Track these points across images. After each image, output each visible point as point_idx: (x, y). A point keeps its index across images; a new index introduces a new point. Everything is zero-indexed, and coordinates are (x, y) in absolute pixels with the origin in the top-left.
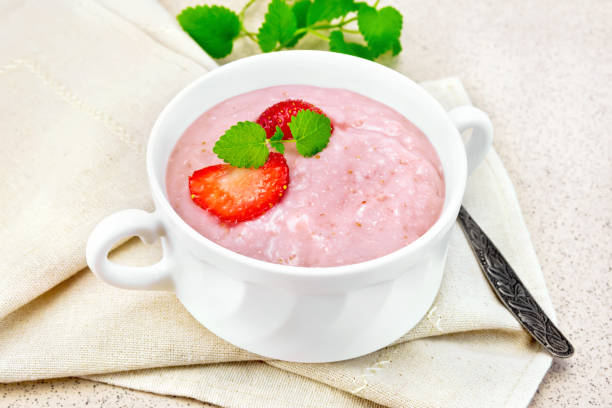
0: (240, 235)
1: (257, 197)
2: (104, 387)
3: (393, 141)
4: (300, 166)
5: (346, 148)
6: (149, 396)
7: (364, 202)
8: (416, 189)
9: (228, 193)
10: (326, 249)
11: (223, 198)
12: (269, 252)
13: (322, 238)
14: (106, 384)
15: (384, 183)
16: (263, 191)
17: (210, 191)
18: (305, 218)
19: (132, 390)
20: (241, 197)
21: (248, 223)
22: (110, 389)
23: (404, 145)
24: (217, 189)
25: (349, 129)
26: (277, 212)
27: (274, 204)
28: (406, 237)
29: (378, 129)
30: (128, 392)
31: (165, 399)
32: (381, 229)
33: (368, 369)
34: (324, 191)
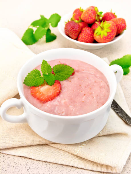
0: (46, 106)
1: (52, 94)
3: (93, 76)
4: (64, 83)
5: (79, 78)
6: (13, 156)
7: (85, 95)
8: (100, 90)
9: (42, 93)
10: (73, 110)
11: (41, 94)
12: (56, 111)
13: (72, 106)
15: (91, 89)
16: (54, 92)
17: (37, 92)
18: (67, 100)
20: (47, 94)
21: (49, 102)
22: (1, 154)
23: (97, 77)
24: (39, 91)
25: (79, 72)
26: (58, 98)
27: (57, 96)
28: (98, 105)
29: (88, 72)
30: (7, 155)
31: (18, 157)
32: (90, 103)
33: (79, 146)
34: (72, 92)
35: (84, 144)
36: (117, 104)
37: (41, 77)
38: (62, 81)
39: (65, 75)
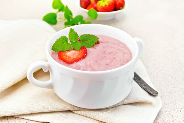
2: (23, 120)
3: (117, 46)
4: (89, 50)
5: (103, 46)
7: (109, 59)
8: (124, 56)
9: (69, 56)
11: (67, 57)
13: (97, 67)
14: (23, 119)
15: (114, 55)
16: (79, 55)
17: (64, 56)
18: (92, 62)
19: (31, 120)
20: (73, 57)
22: (24, 120)
23: (120, 46)
24: (66, 55)
25: (104, 43)
26: (83, 61)
30: (30, 121)
33: (104, 112)
34: (97, 56)
35: (109, 111)
36: (140, 78)
37: (68, 43)
38: (88, 48)
39: (91, 42)
